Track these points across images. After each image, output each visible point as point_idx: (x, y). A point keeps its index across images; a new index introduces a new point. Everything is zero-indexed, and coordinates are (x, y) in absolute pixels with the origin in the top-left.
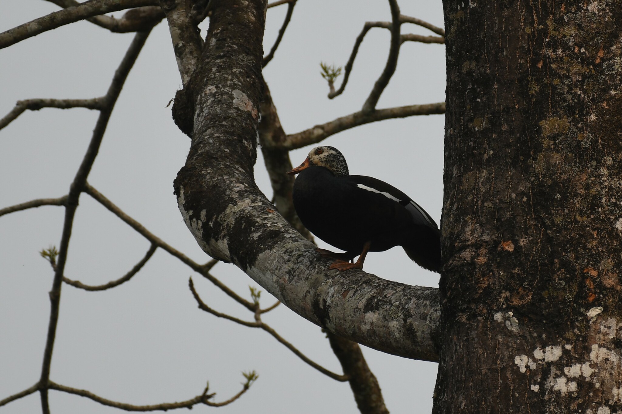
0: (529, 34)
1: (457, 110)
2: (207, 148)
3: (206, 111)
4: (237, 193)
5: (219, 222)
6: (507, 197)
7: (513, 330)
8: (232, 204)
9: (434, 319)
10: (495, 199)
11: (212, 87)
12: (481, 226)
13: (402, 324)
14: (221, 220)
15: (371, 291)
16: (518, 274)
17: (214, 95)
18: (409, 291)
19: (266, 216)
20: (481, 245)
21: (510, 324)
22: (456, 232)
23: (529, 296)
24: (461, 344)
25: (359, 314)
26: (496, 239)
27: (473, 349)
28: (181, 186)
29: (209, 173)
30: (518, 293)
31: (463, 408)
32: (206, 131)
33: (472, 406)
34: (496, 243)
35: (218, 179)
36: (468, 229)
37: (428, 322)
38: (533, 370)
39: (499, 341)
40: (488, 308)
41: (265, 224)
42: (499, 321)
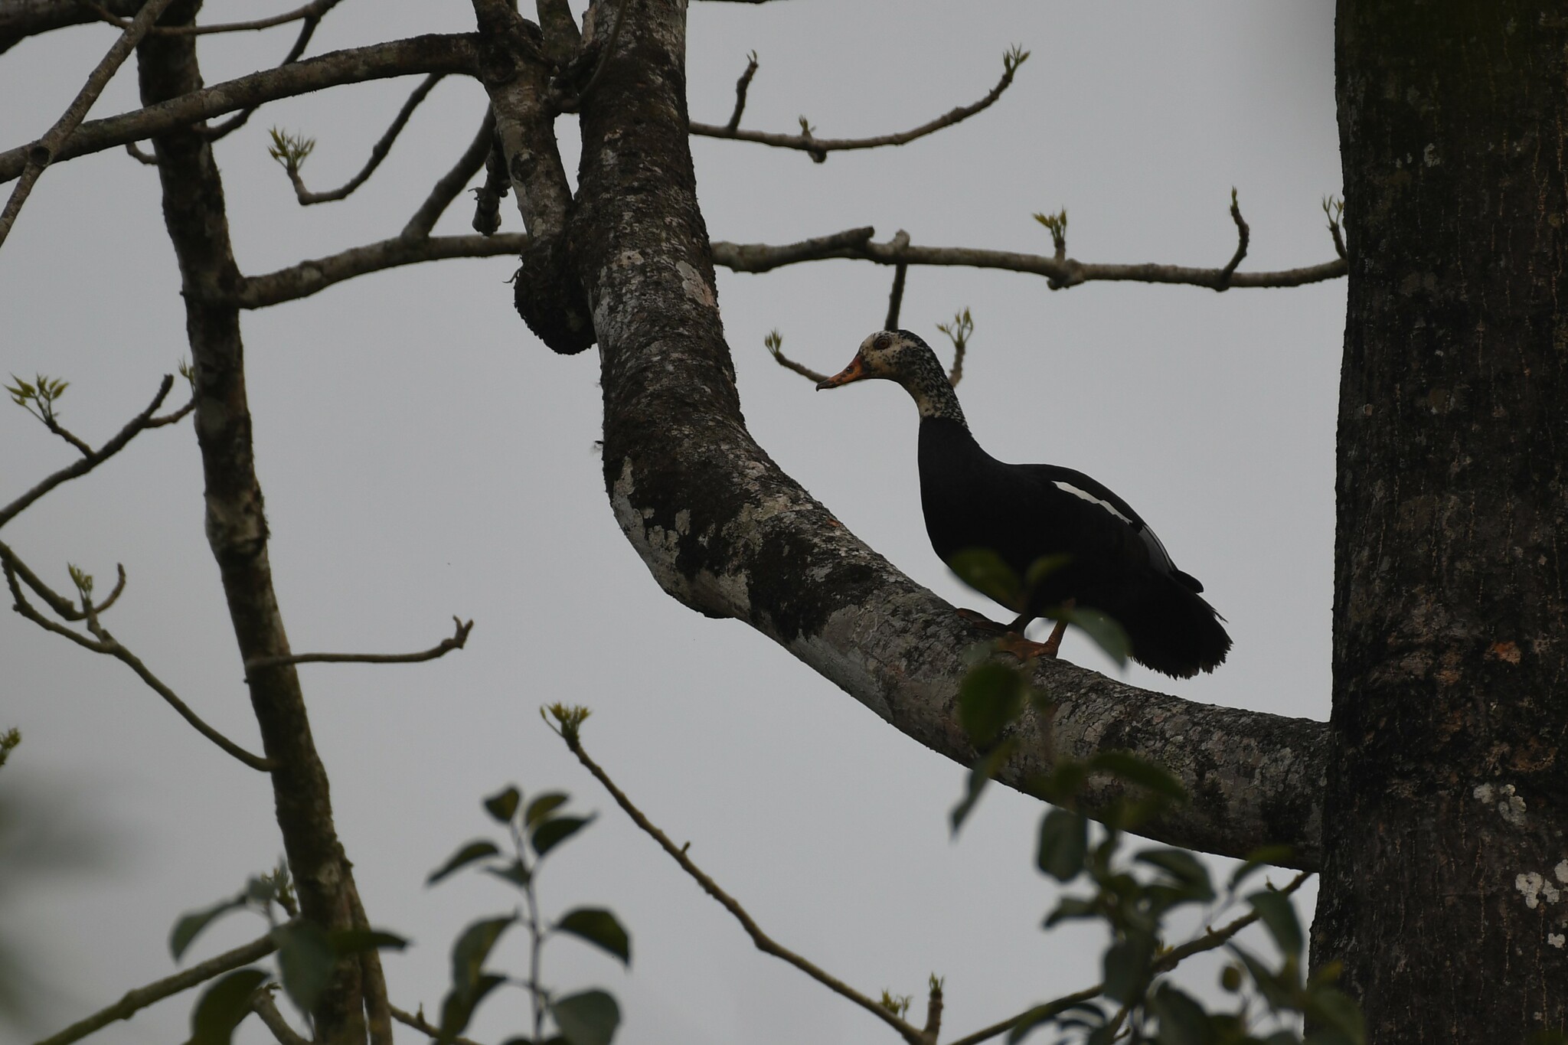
0: (1555, 229)
1: (1386, 369)
2: (665, 381)
3: (632, 303)
4: (755, 480)
5: (724, 538)
6: (1503, 553)
7: (1513, 820)
8: (752, 503)
9: (1271, 777)
10: (1477, 555)
11: (634, 252)
12: (1447, 607)
13: (1192, 780)
14: (728, 534)
15: (1112, 709)
16: (1529, 711)
17: (642, 270)
18: (1201, 715)
19: (830, 534)
20: (1448, 647)
21: (1507, 808)
22: (1390, 615)
23: (1549, 756)
24: (1398, 841)
25: (1088, 752)
26: (1481, 636)
27: (1425, 854)
28: (626, 458)
29: (687, 436)
30: (1527, 748)
31: (1401, 971)
32: (648, 344)
33: (1423, 967)
34: (1482, 645)
35: (709, 450)
36: (1419, 613)
37: (1256, 782)
38: (1553, 904)
39: (1482, 841)
40: (1462, 773)
41: (835, 550)
42: (1485, 800)
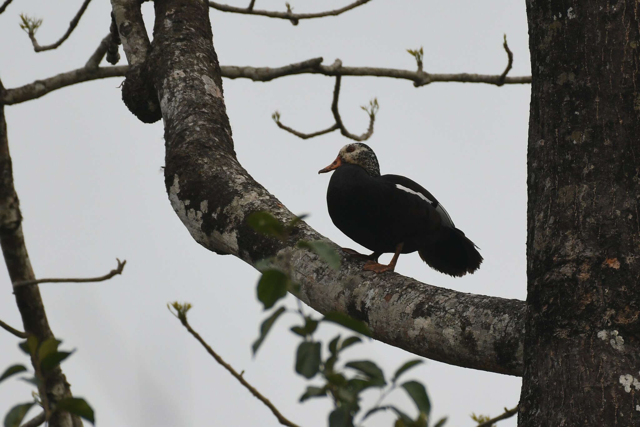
0: (634, 49)
1: (550, 122)
2: (195, 136)
3: (179, 96)
4: (240, 185)
5: (225, 214)
6: (611, 213)
7: (618, 348)
8: (238, 196)
9: (498, 329)
10: (597, 215)
11: (180, 71)
12: (583, 241)
13: (459, 332)
14: (227, 212)
15: (419, 296)
16: (625, 293)
17: (184, 80)
18: (463, 299)
19: (278, 211)
20: (583, 261)
21: (615, 342)
22: (554, 246)
23: (635, 315)
24: (560, 360)
25: (407, 319)
26: (600, 255)
27: (574, 366)
28: (176, 175)
29: (206, 163)
30: (624, 312)
31: (563, 425)
32: (187, 117)
33: (574, 423)
34: (600, 260)
35: (217, 170)
36: (569, 244)
37: (491, 332)
38: (638, 390)
39: (602, 359)
40: (592, 325)
41: (280, 219)
42: (603, 339)
